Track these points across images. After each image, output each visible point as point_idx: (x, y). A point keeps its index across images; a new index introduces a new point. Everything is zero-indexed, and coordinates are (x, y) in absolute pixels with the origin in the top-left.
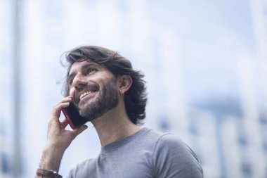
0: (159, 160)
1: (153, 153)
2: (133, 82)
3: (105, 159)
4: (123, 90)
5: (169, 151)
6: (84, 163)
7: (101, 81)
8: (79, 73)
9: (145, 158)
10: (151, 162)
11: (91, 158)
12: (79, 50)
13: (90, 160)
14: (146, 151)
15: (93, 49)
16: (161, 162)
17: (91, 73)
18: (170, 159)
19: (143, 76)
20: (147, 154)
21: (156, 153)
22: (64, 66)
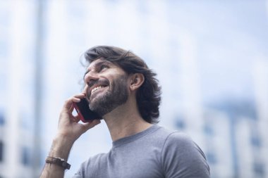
0: (167, 158)
1: (161, 150)
2: (145, 80)
3: (115, 154)
4: (134, 87)
5: (177, 149)
6: (96, 157)
7: (112, 76)
8: (93, 70)
9: (154, 154)
10: (159, 159)
11: (103, 152)
12: (94, 50)
13: (102, 154)
14: (155, 148)
15: (107, 48)
16: (169, 159)
17: (103, 70)
18: (177, 157)
19: (155, 75)
20: (156, 151)
21: (164, 150)
22: (84, 66)
